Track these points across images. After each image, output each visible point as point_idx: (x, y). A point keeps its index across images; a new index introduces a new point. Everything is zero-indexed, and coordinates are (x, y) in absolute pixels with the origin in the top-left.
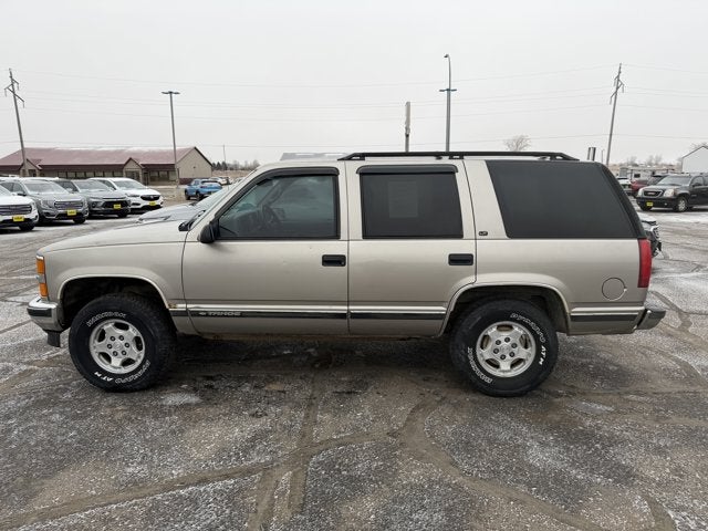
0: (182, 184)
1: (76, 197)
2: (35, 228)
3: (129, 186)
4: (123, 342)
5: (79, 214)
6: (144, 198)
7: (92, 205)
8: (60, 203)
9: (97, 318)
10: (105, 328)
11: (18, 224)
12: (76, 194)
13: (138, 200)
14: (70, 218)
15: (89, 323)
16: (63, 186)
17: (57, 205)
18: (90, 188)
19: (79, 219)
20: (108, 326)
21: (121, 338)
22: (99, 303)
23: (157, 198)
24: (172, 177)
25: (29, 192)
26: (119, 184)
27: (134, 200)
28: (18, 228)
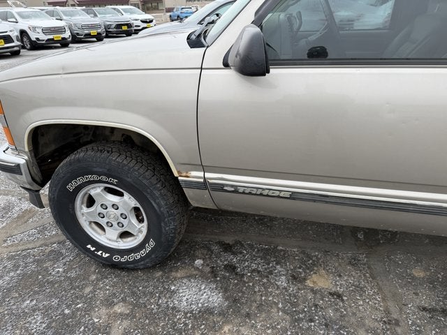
0: (167, 12)
1: (97, 21)
2: (70, 45)
3: (132, 13)
4: (118, 212)
5: (99, 34)
6: (143, 21)
7: (107, 27)
8: (85, 25)
9: (80, 181)
10: (93, 193)
11: (57, 42)
12: (96, 19)
13: (139, 23)
14: (94, 36)
15: (71, 187)
16: (87, 13)
17: (83, 27)
18: (105, 14)
19: (99, 38)
20: (96, 191)
21: (115, 206)
22: (79, 160)
23: (151, 21)
24: (160, 8)
25: (64, 17)
26: (126, 11)
27: (136, 23)
28: (59, 45)
